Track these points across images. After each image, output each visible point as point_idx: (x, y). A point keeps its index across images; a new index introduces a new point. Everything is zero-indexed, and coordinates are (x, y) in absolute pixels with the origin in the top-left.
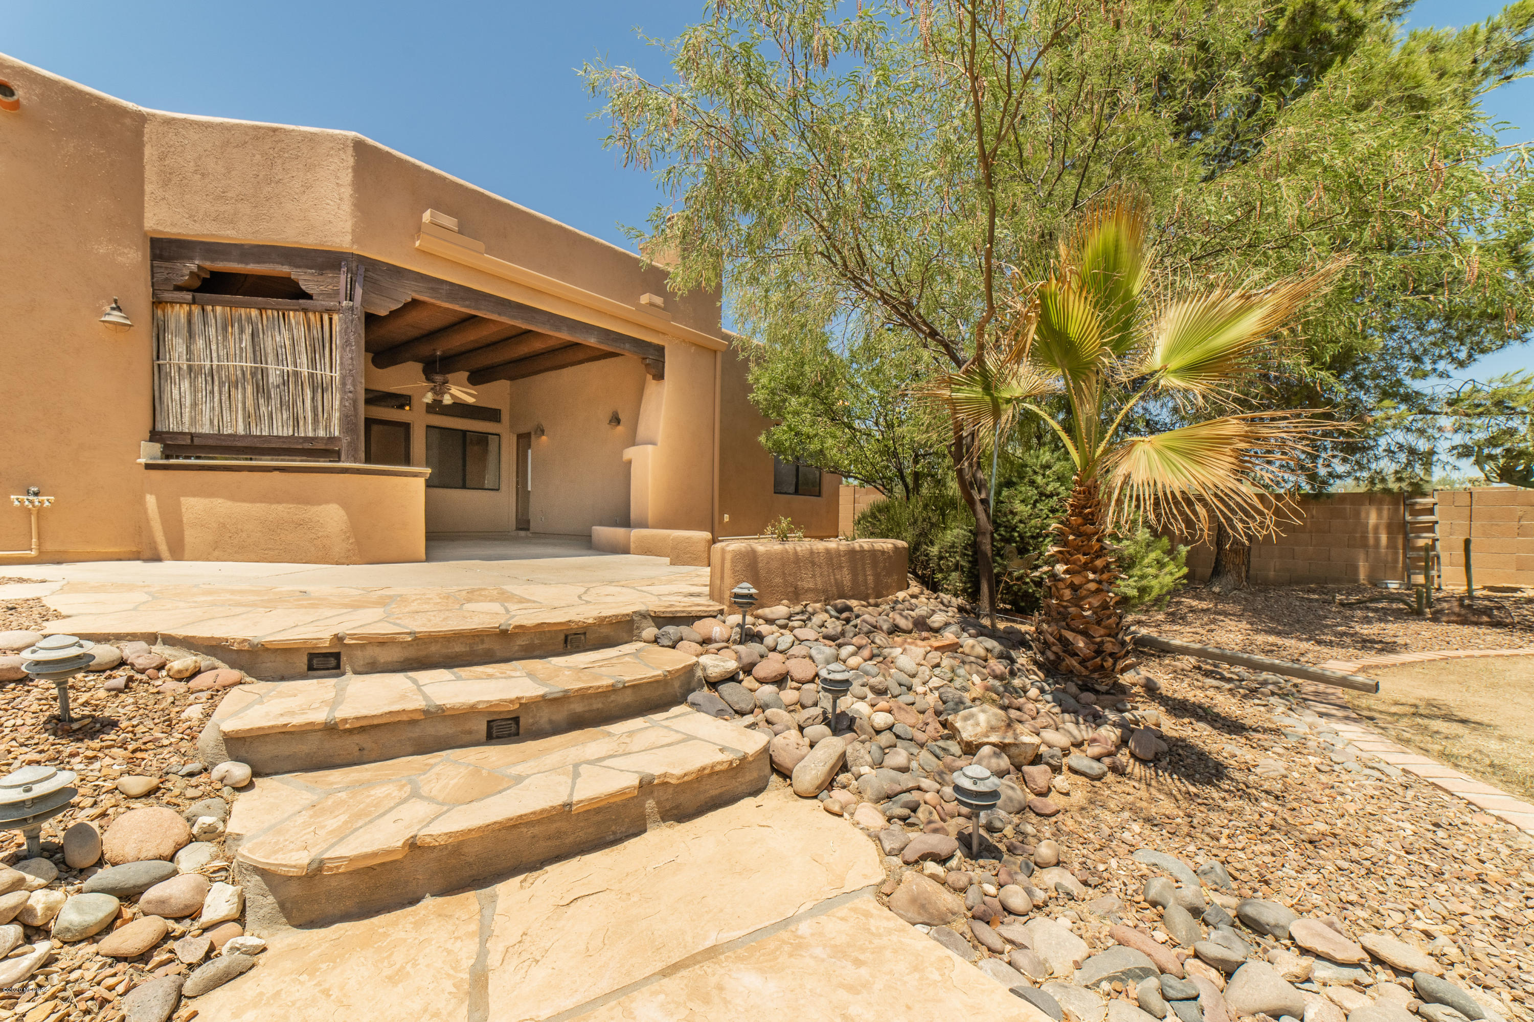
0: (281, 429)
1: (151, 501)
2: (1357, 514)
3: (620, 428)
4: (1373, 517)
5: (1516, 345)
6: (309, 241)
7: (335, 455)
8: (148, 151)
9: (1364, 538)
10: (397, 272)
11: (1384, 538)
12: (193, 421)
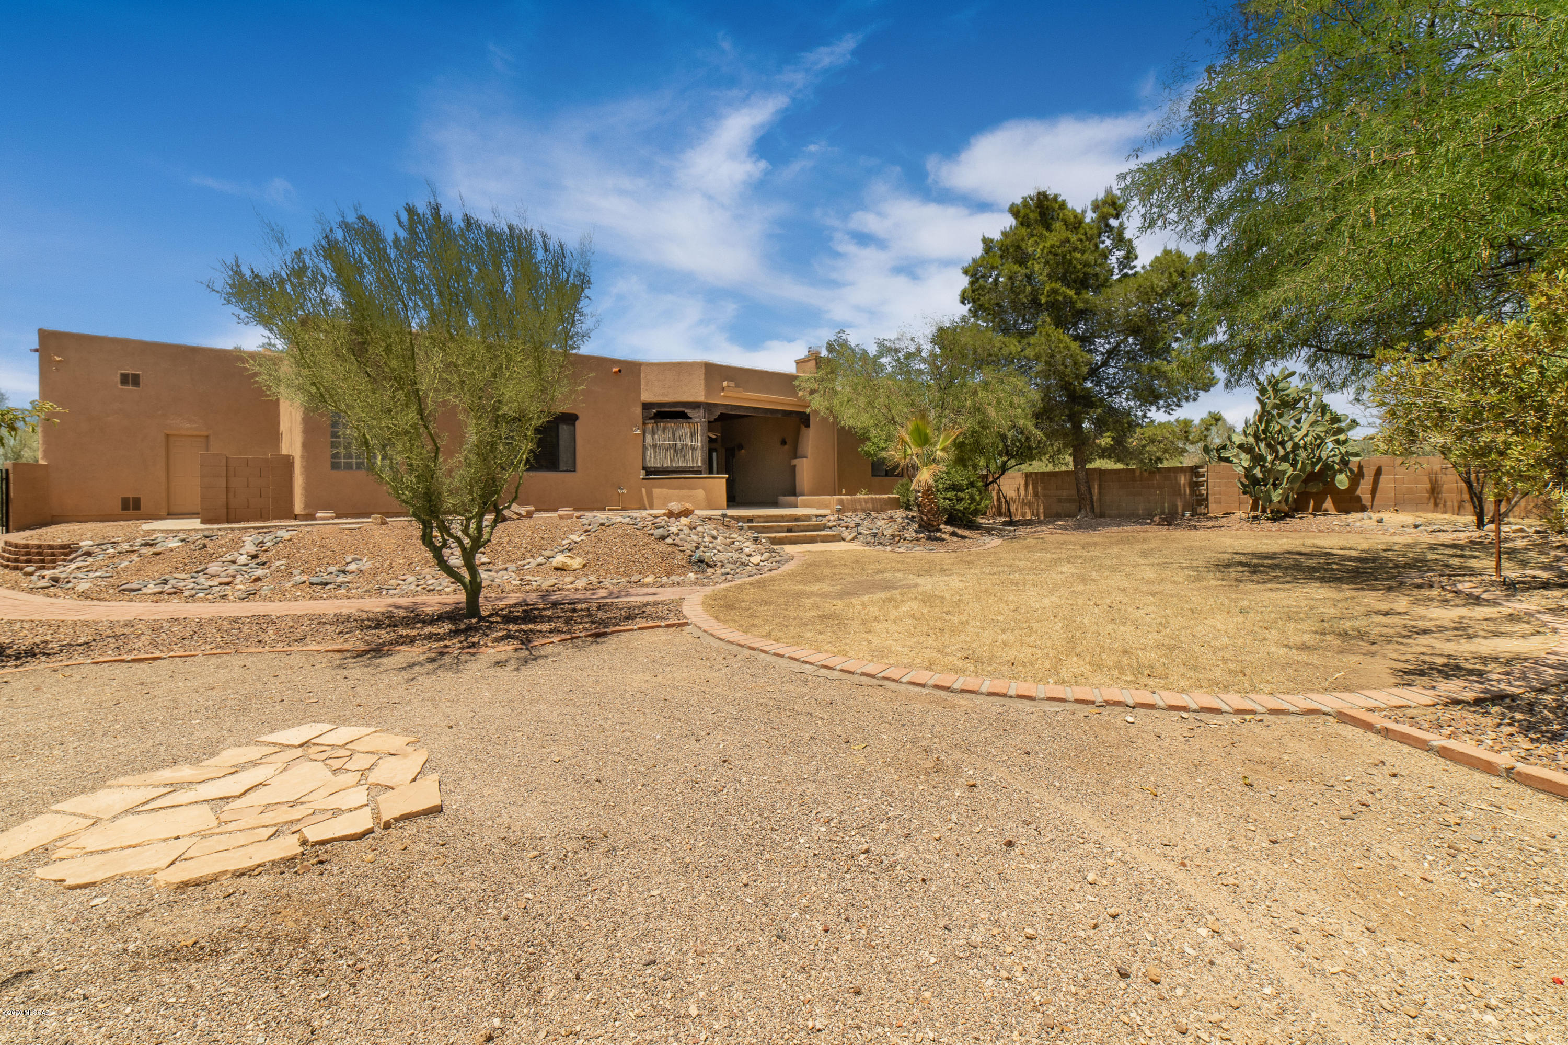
0: (682, 464)
1: (644, 490)
2: (1176, 479)
3: (786, 447)
4: (1183, 480)
5: (1191, 403)
6: (691, 400)
7: (700, 472)
8: (642, 375)
9: (1180, 490)
10: (716, 405)
11: (1188, 490)
12: (655, 463)
